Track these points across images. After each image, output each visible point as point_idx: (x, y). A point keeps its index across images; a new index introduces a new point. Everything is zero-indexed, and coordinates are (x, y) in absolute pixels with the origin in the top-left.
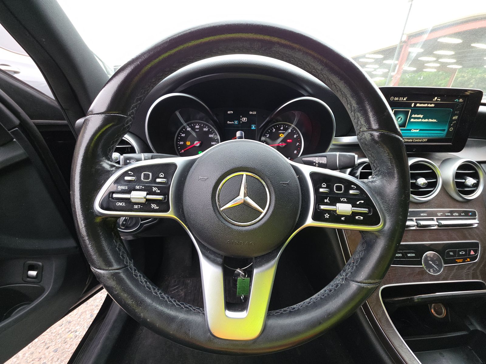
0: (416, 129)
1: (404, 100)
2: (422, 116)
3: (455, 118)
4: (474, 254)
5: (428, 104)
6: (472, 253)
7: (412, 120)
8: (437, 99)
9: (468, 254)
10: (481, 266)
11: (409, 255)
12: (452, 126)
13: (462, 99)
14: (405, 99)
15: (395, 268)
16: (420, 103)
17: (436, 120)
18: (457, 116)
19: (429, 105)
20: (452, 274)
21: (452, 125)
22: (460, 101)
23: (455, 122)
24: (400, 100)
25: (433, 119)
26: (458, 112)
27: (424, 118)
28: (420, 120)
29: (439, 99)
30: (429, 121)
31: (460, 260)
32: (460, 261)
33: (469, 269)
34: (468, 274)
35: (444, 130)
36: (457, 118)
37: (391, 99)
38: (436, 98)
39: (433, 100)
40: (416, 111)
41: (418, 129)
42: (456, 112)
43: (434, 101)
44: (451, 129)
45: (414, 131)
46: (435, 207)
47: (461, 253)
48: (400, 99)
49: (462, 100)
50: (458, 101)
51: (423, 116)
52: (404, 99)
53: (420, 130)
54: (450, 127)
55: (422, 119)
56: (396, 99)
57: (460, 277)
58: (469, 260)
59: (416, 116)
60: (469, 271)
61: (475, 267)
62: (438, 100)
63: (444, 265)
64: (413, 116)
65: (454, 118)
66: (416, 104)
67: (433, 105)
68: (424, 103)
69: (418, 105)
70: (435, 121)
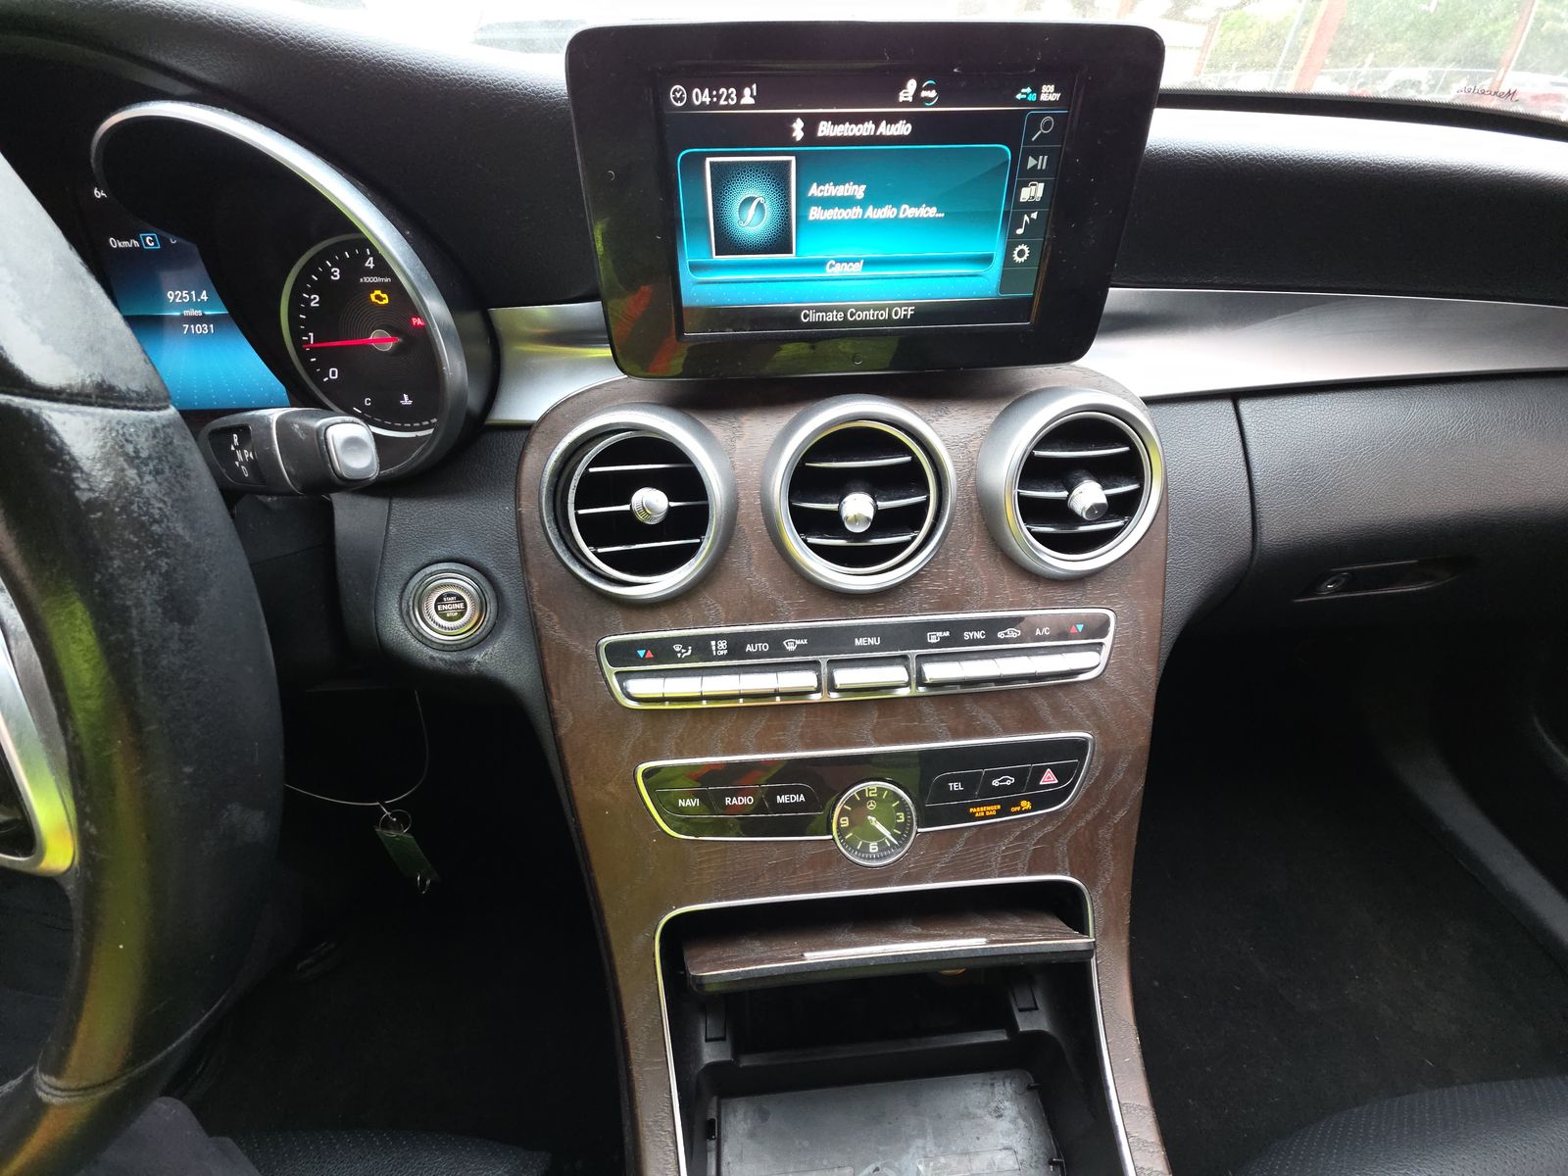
0: (848, 261)
1: (744, 101)
2: (859, 191)
3: (1032, 192)
4: (1056, 781)
5: (877, 119)
6: (1049, 778)
7: (815, 213)
8: (919, 90)
9: (1027, 782)
10: (1082, 823)
11: (782, 799)
12: (1020, 240)
13: (1052, 88)
14: (747, 100)
15: (723, 847)
16: (837, 120)
17: (934, 209)
18: (1041, 186)
19: (885, 129)
20: (947, 858)
21: (1020, 231)
22: (1043, 97)
23: (1034, 215)
24: (722, 102)
25: (918, 206)
26: (1042, 162)
27: (872, 199)
28: (855, 212)
29: (929, 88)
30: (901, 216)
31: (989, 808)
32: (986, 813)
33: (1023, 836)
34: (1016, 856)
35: (987, 260)
36: (1040, 194)
37: (676, 100)
38: (912, 85)
39: (901, 99)
40: (826, 159)
41: (858, 260)
42: (1031, 162)
43: (906, 104)
44: (1022, 254)
45: (838, 270)
46: (926, 610)
47: (995, 783)
48: (719, 97)
49: (1056, 91)
50: (1032, 97)
51: (864, 187)
52: (740, 95)
53: (869, 263)
54: (1012, 242)
55: (863, 204)
56: (701, 97)
57: (974, 870)
58: (1027, 805)
59: (829, 190)
60: (1018, 847)
61: (1049, 829)
62: (924, 94)
63: (920, 830)
64: (814, 191)
65: (1026, 194)
66: (811, 123)
67: (903, 128)
68: (858, 119)
69: (825, 129)
70: (932, 212)
